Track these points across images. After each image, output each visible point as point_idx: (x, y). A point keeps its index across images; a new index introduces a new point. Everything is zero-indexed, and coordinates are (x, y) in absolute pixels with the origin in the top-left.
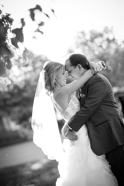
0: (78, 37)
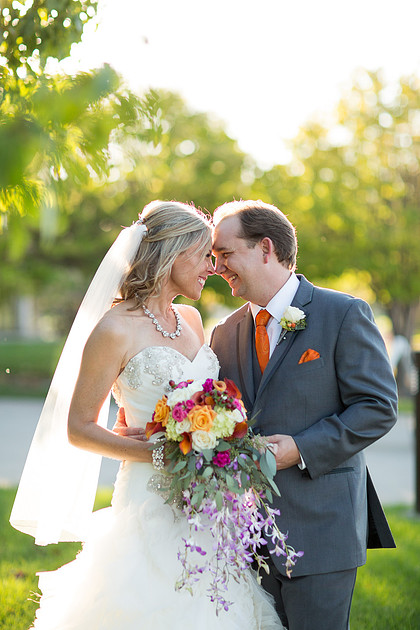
0: (354, 89)
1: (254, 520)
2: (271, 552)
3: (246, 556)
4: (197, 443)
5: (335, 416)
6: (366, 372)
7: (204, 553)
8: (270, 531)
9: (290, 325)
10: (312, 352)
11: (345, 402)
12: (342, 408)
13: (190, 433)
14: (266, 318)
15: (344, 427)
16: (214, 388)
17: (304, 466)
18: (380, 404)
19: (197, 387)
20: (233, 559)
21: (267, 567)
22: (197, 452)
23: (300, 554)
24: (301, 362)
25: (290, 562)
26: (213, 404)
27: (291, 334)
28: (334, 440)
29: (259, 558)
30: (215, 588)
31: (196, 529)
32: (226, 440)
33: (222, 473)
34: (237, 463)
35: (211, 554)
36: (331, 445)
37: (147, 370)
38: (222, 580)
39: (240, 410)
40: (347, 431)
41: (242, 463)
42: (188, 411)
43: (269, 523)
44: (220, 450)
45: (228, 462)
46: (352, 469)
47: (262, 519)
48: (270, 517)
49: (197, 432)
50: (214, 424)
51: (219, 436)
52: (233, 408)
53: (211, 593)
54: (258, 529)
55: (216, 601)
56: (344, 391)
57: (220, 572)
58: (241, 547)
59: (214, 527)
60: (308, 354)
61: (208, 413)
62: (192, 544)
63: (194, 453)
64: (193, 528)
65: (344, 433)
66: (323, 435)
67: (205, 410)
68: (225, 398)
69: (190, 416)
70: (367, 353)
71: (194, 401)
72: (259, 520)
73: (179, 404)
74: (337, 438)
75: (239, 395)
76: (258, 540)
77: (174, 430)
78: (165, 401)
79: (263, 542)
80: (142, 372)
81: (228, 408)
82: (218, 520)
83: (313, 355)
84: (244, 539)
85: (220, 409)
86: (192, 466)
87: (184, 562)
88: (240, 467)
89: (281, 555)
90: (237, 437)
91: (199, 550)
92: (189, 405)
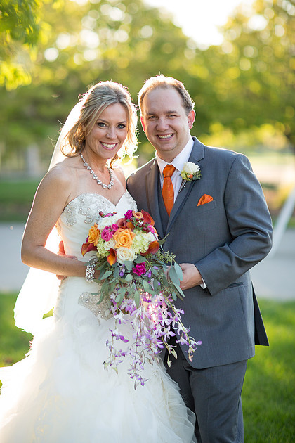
1: (164, 317)
2: (177, 342)
3: (158, 344)
4: (121, 257)
5: (226, 246)
6: (248, 210)
7: (127, 341)
8: (177, 325)
9: (188, 176)
10: (207, 196)
11: (233, 233)
12: (231, 239)
13: (116, 249)
14: (172, 170)
15: (234, 255)
16: (133, 216)
17: (205, 286)
18: (260, 235)
19: (121, 215)
20: (148, 347)
21: (175, 353)
22: (120, 265)
23: (199, 343)
24: (199, 204)
25: (191, 350)
26: (133, 228)
27: (190, 183)
28: (227, 266)
29: (169, 347)
30: (134, 368)
31: (120, 323)
32: (143, 255)
33: (140, 280)
34: (151, 273)
35: (131, 342)
36: (225, 269)
37: (81, 212)
38: (140, 362)
39: (153, 233)
40: (236, 258)
41: (155, 272)
42: (114, 232)
43: (176, 320)
44: (137, 262)
45: (144, 272)
46: (241, 284)
47: (171, 317)
48: (176, 316)
49: (121, 248)
50: (133, 243)
51: (137, 252)
52: (148, 231)
53: (131, 372)
54: (168, 324)
55: (134, 378)
56: (232, 225)
57: (138, 356)
58: (154, 337)
59: (134, 322)
60: (204, 198)
61: (128, 234)
62: (117, 334)
63: (118, 265)
64: (118, 321)
65: (234, 260)
66: (219, 262)
67: (127, 232)
68: (142, 223)
69: (115, 236)
70: (248, 196)
71: (118, 225)
72: (168, 317)
73: (107, 228)
74: (230, 265)
75: (153, 223)
76: (168, 333)
77: (103, 247)
78: (96, 227)
79: (172, 334)
80: (77, 213)
81: (143, 230)
82: (137, 315)
83: (208, 198)
84: (156, 331)
85: (138, 231)
86: (116, 274)
87: (111, 348)
88: (153, 276)
89: (185, 344)
90: (151, 253)
91: (122, 338)
92: (114, 228)
